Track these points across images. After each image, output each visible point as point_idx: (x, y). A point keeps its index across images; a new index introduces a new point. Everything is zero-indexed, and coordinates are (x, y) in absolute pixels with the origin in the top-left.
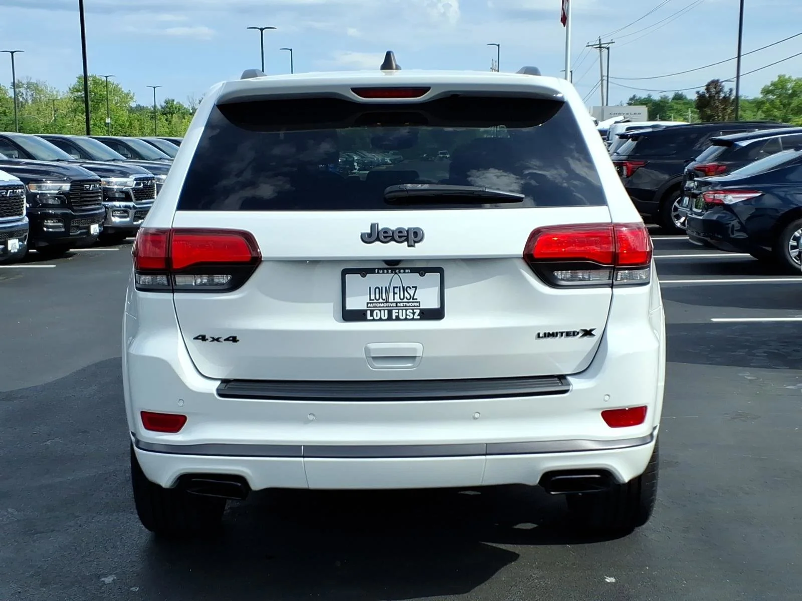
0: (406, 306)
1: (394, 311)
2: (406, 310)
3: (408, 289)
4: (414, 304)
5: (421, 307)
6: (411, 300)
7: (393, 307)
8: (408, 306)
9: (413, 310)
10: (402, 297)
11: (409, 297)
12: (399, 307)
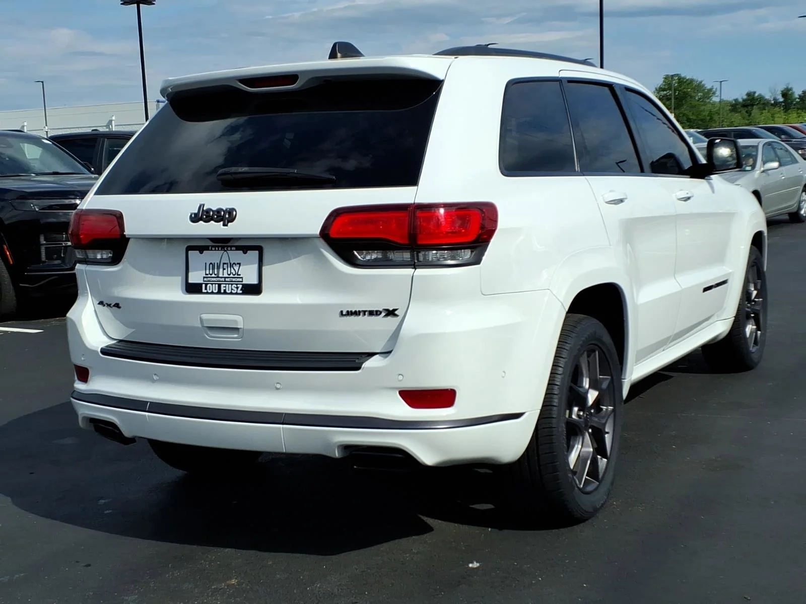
0: (232, 281)
1: (222, 286)
2: (232, 284)
3: (234, 265)
4: (238, 280)
5: (243, 283)
6: (236, 276)
7: (222, 281)
8: (234, 282)
9: (237, 284)
10: (229, 273)
11: (234, 273)
12: (227, 281)
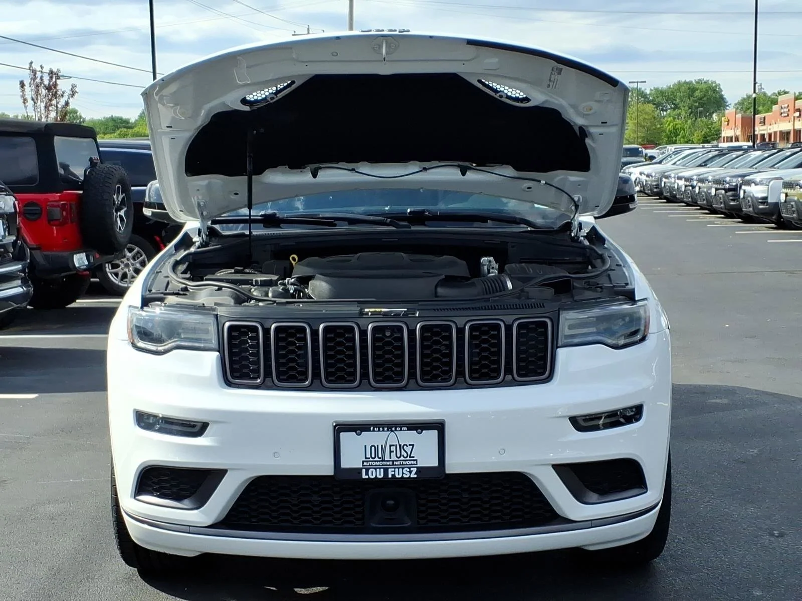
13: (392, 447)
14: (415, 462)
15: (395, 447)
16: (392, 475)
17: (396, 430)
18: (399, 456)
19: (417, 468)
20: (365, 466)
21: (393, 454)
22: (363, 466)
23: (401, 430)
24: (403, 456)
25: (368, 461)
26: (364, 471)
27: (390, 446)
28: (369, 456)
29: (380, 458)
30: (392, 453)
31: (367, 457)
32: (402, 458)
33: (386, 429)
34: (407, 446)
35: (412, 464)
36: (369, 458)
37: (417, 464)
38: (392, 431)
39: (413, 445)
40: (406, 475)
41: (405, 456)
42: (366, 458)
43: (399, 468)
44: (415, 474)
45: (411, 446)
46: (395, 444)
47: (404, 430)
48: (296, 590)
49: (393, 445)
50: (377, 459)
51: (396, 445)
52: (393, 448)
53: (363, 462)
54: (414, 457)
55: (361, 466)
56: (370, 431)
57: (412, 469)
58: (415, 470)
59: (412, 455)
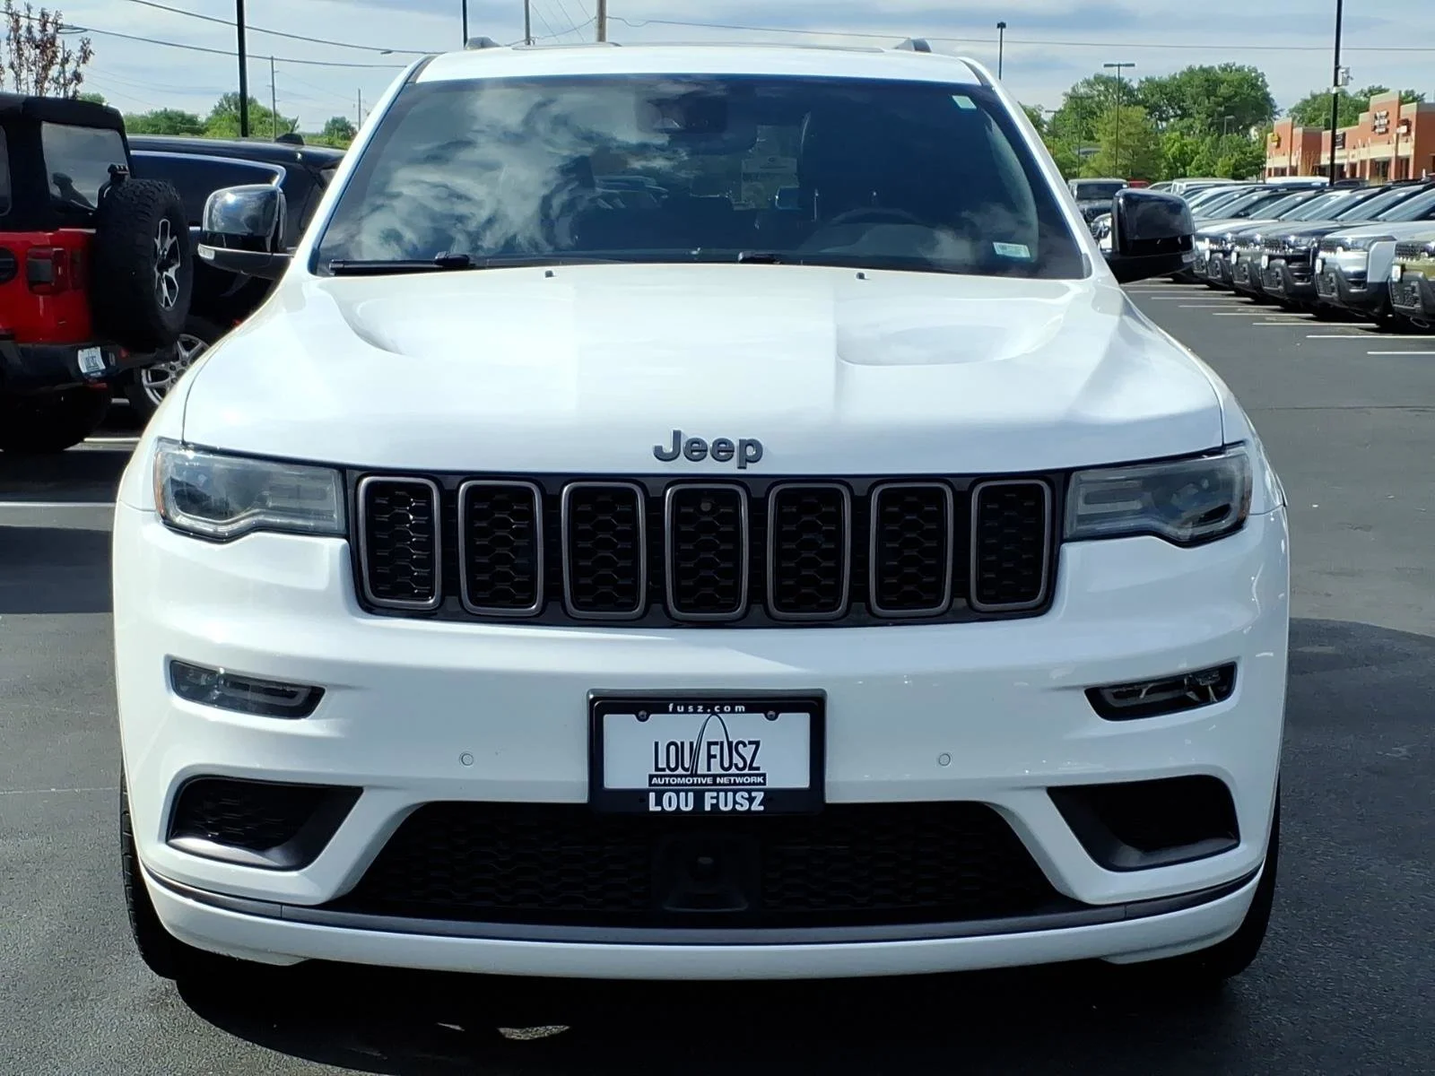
13: (712, 747)
14: (760, 780)
15: (719, 747)
16: (712, 805)
17: (722, 711)
18: (726, 764)
19: (766, 792)
20: (655, 785)
21: (715, 763)
22: (650, 784)
23: (733, 711)
24: (736, 766)
25: (661, 776)
26: (652, 796)
27: (710, 744)
28: (665, 766)
29: (686, 770)
30: (712, 760)
31: (660, 766)
32: (734, 770)
33: (700, 708)
34: (745, 745)
35: (754, 784)
36: (663, 770)
37: (764, 784)
38: (713, 713)
39: (757, 744)
40: (742, 805)
41: (741, 765)
42: (657, 769)
43: (726, 791)
44: (760, 805)
45: (754, 746)
46: (719, 740)
47: (738, 712)
48: (502, 1030)
49: (716, 743)
50: (680, 771)
51: (722, 743)
52: (715, 750)
53: (651, 777)
54: (758, 769)
55: (646, 786)
56: (666, 711)
57: (753, 794)
58: (760, 796)
59: (754, 765)
